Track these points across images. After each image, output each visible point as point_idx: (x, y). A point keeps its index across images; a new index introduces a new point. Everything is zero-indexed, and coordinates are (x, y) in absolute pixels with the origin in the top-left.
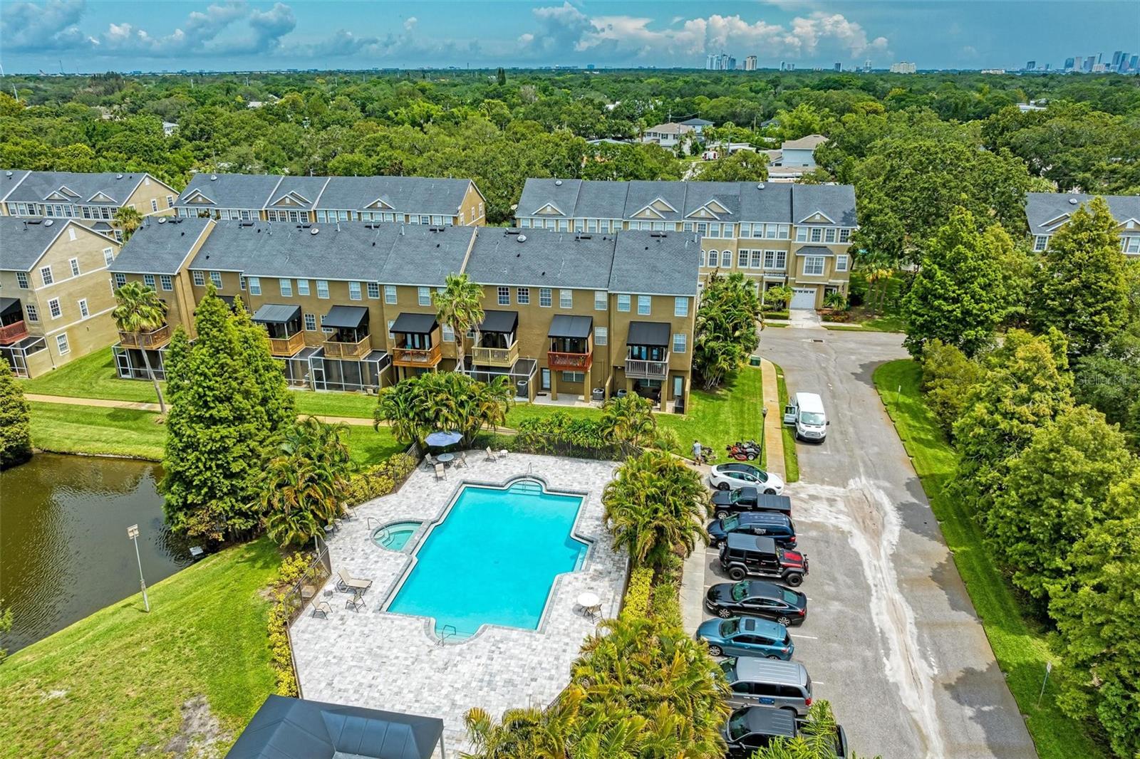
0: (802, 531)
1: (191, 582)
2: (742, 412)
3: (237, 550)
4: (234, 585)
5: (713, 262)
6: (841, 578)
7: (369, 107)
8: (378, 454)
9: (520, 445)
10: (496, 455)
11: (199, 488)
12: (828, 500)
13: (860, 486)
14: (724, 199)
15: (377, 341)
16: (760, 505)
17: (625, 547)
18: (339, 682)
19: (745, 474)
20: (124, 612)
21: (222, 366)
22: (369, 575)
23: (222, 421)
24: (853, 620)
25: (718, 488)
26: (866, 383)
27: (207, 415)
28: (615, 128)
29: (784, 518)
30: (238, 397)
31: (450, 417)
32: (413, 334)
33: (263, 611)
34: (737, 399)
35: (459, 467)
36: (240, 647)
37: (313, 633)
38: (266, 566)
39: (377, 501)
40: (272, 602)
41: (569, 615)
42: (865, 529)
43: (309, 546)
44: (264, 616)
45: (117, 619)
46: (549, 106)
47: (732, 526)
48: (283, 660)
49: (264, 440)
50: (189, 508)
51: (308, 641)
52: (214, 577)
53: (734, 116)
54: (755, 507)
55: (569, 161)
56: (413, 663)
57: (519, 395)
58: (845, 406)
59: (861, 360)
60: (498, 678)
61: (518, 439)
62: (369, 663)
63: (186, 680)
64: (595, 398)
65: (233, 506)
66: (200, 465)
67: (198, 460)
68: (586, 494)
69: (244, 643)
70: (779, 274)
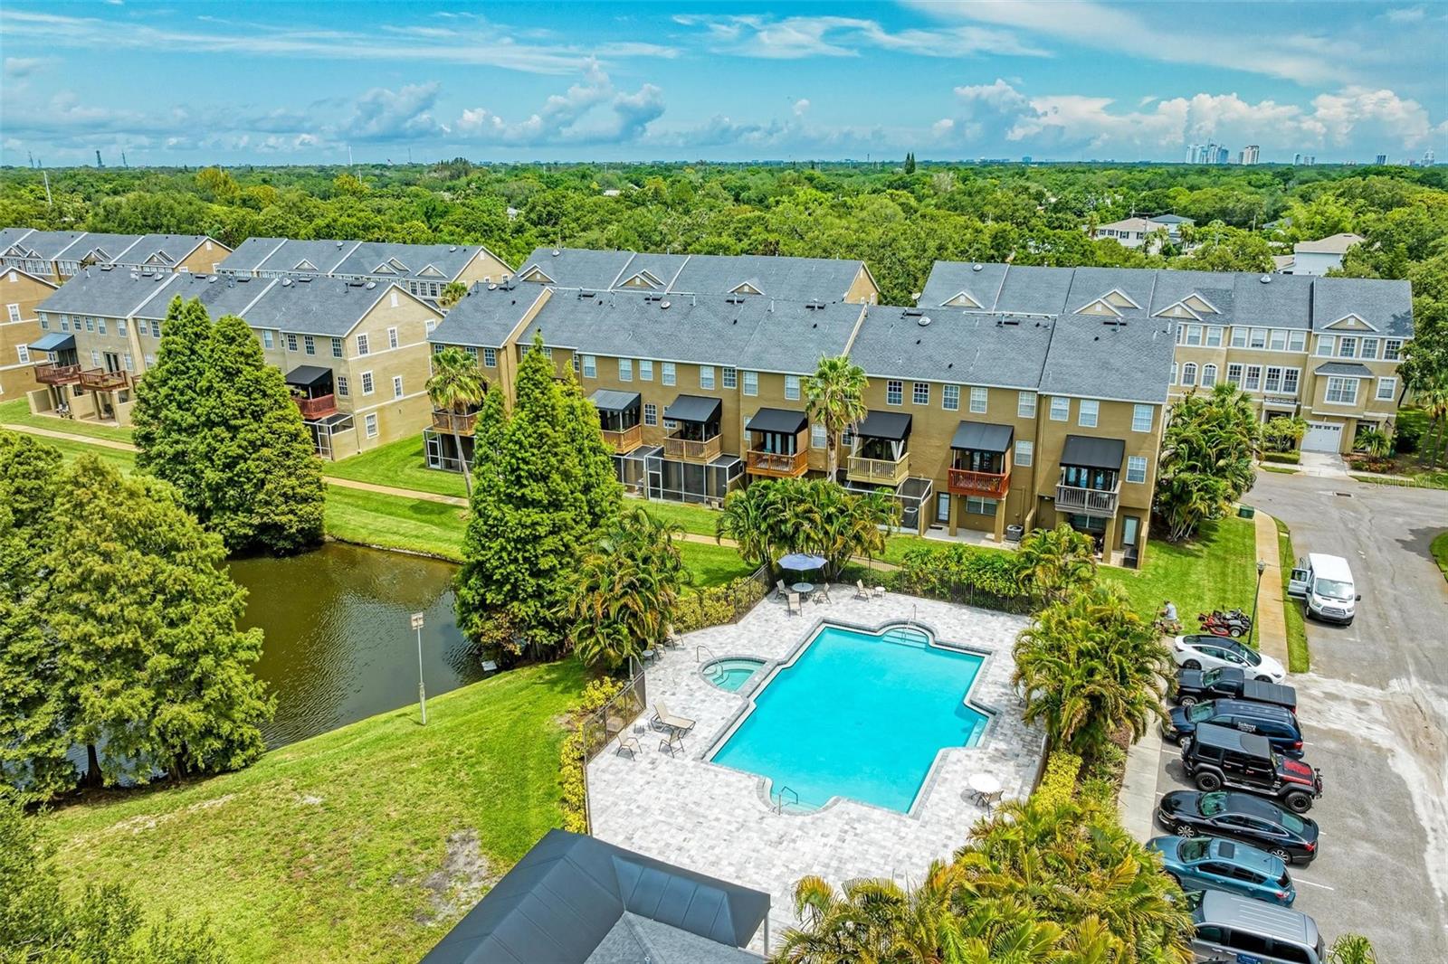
0: (1311, 739)
1: (478, 699)
2: (1224, 574)
3: (534, 669)
4: (527, 708)
5: (1189, 378)
6: (1375, 811)
7: (744, 195)
8: (717, 576)
9: (902, 584)
10: (869, 592)
11: (500, 584)
12: (1355, 702)
13: (1408, 689)
14: (1209, 294)
15: (729, 443)
16: (1246, 695)
17: (1042, 722)
18: (640, 838)
19: (1226, 651)
20: (398, 722)
21: (541, 436)
22: (692, 715)
23: (534, 503)
24: (1394, 873)
25: (1184, 667)
26: (1421, 553)
27: (519, 494)
28: (1056, 224)
29: (1286, 714)
30: (556, 477)
31: (812, 534)
32: (774, 434)
33: (558, 741)
34: (1217, 558)
35: (818, 601)
36: (525, 778)
37: (615, 774)
38: (566, 690)
39: (711, 630)
40: (570, 731)
41: (956, 802)
42: (1417, 749)
43: (621, 673)
44: (558, 746)
45: (389, 729)
46: (970, 195)
47: (1204, 715)
48: (575, 799)
49: (581, 536)
50: (485, 608)
51: (608, 783)
52: (506, 696)
53: (1224, 214)
54: (1239, 693)
55: (992, 252)
56: (738, 830)
57: (904, 525)
58: (1385, 582)
59: (1411, 524)
60: (849, 866)
61: (899, 576)
62: (681, 820)
63: (457, 808)
64: (1009, 536)
65: (537, 612)
66: (504, 555)
67: (503, 549)
68: (989, 654)
69: (531, 775)
70: (1288, 400)
